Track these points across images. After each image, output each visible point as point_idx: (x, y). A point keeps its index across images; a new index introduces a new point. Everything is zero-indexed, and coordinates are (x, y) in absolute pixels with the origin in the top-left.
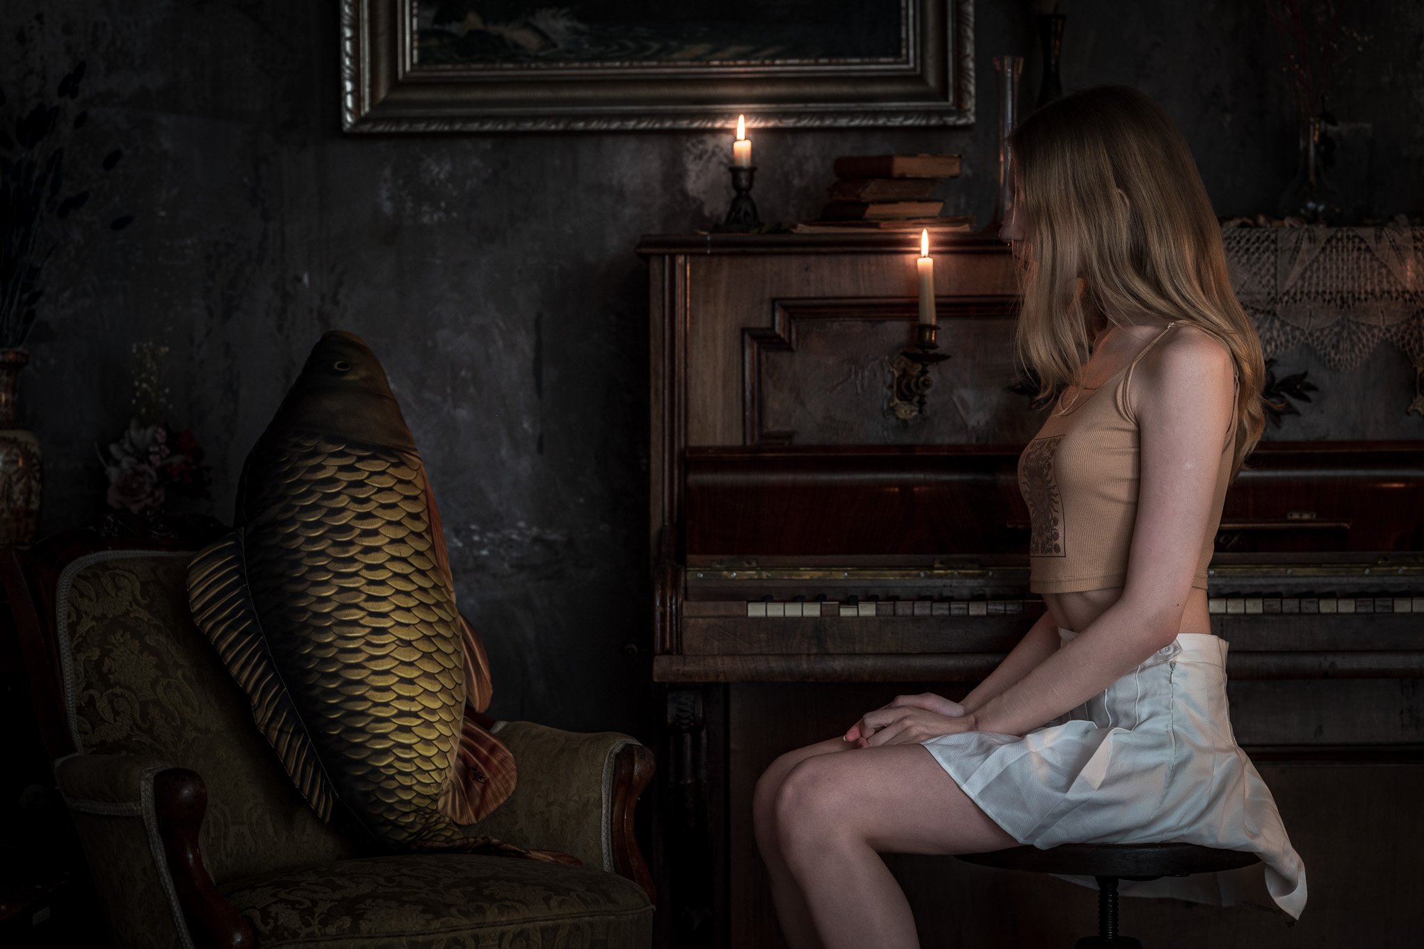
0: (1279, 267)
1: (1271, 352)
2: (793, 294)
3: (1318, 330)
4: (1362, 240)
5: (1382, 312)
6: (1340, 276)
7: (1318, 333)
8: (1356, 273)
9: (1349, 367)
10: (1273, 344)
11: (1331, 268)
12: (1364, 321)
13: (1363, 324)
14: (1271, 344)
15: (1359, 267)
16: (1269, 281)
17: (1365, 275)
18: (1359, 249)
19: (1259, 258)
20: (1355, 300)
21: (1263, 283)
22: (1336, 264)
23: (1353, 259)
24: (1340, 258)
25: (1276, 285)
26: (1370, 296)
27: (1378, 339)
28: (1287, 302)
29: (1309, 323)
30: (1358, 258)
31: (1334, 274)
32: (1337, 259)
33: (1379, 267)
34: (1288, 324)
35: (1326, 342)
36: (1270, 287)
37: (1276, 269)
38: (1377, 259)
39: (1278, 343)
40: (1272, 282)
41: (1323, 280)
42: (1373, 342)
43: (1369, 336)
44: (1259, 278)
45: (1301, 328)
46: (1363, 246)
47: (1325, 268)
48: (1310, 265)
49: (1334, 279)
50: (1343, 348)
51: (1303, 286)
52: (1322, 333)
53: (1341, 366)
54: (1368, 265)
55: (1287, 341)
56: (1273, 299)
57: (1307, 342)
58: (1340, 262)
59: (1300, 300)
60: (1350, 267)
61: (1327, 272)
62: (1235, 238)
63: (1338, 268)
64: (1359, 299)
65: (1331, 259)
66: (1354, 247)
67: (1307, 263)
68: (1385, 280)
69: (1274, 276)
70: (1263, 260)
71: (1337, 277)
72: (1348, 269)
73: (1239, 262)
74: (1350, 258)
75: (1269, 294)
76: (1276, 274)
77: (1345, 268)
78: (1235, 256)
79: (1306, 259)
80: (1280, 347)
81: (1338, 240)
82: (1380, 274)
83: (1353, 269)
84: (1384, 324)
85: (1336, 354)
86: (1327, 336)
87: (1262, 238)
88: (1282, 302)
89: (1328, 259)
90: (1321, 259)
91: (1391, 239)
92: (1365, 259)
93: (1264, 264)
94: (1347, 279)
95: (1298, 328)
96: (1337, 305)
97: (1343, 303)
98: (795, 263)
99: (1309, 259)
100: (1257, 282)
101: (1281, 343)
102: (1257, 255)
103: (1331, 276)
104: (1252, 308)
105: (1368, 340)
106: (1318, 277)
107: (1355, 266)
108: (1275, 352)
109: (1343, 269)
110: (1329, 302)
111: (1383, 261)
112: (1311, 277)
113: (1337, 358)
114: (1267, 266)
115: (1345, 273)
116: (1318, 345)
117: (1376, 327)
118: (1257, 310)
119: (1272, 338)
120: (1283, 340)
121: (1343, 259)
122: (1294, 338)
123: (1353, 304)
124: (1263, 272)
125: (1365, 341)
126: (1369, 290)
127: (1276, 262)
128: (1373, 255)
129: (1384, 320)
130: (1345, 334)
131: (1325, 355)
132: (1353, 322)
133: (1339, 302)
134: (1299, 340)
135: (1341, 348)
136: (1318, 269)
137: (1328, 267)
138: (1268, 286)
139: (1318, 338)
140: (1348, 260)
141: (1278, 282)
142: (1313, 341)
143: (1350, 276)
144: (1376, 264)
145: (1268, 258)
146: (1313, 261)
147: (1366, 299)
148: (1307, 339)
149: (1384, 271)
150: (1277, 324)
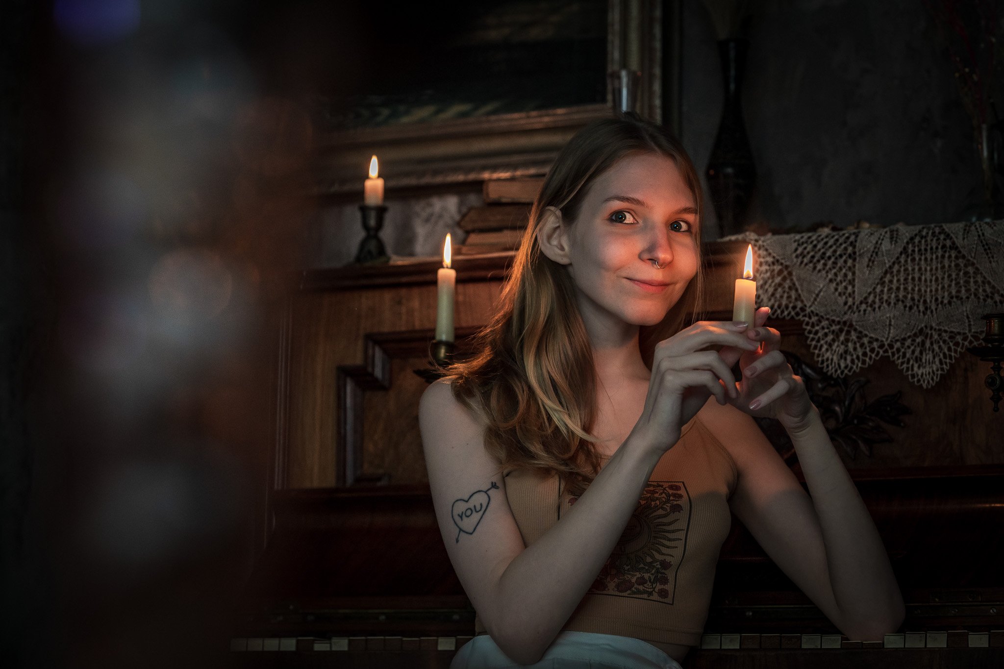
0: (857, 272)
1: (846, 367)
2: (386, 328)
3: (897, 341)
4: (948, 236)
5: (968, 317)
6: (923, 278)
7: (898, 344)
8: (940, 274)
9: (931, 381)
10: (849, 358)
11: (913, 270)
12: (946, 328)
13: (946, 331)
14: (845, 359)
15: (943, 267)
16: (846, 288)
17: (950, 276)
18: (944, 246)
19: (835, 263)
20: (938, 305)
21: (839, 290)
22: (918, 264)
23: (937, 257)
24: (923, 258)
25: (854, 292)
26: (955, 299)
27: (962, 348)
28: (865, 311)
29: (889, 333)
30: (943, 257)
31: (917, 275)
32: (920, 259)
33: (966, 266)
34: (866, 336)
35: (908, 355)
36: (847, 295)
37: (854, 274)
38: (964, 257)
39: (855, 357)
40: (850, 288)
41: (904, 284)
42: (956, 351)
43: (951, 344)
44: (834, 285)
45: (880, 339)
46: (948, 243)
47: (906, 270)
48: (890, 267)
49: (917, 282)
50: (926, 360)
51: (882, 291)
52: (903, 344)
53: (924, 381)
54: (953, 264)
55: (865, 354)
56: (850, 307)
57: (886, 354)
58: (923, 262)
59: (879, 307)
60: (934, 267)
61: (908, 275)
62: (812, 242)
63: (920, 269)
64: (942, 302)
65: (913, 260)
66: (939, 244)
67: (887, 266)
68: (972, 280)
69: (852, 283)
70: (839, 265)
71: (920, 279)
72: (931, 270)
73: (815, 268)
74: (934, 257)
75: (846, 303)
76: (854, 280)
77: (928, 268)
78: (811, 262)
79: (886, 261)
80: (856, 361)
81: (922, 237)
82: (966, 273)
83: (937, 269)
84: (970, 331)
85: (919, 367)
86: (909, 347)
87: (841, 240)
88: (860, 311)
89: (909, 260)
90: (902, 260)
91: (980, 233)
92: (950, 257)
93: (841, 269)
94: (931, 281)
95: (877, 340)
96: (919, 311)
97: (926, 309)
98: (388, 296)
99: (889, 261)
100: (833, 290)
101: (858, 357)
102: (833, 259)
103: (913, 279)
104: (828, 319)
105: (949, 349)
106: (898, 280)
107: (939, 266)
108: (852, 368)
109: (926, 270)
110: (911, 308)
111: (970, 258)
112: (891, 282)
113: (920, 372)
114: (844, 271)
115: (928, 273)
116: (898, 358)
117: (959, 333)
118: (833, 321)
119: (846, 352)
120: (860, 354)
121: (926, 259)
122: (872, 350)
123: (936, 309)
124: (839, 278)
125: (946, 350)
126: (954, 292)
127: (854, 266)
128: (960, 252)
129: (970, 325)
130: (928, 344)
131: (908, 369)
132: (935, 329)
133: (922, 308)
134: (878, 353)
135: (924, 361)
136: (899, 271)
137: (910, 269)
138: (844, 294)
139: (898, 350)
140: (932, 259)
141: (856, 289)
142: (893, 354)
143: (934, 278)
144: (961, 262)
145: (845, 262)
146: (894, 263)
147: (950, 303)
148: (886, 351)
149: (971, 270)
150: (854, 336)
